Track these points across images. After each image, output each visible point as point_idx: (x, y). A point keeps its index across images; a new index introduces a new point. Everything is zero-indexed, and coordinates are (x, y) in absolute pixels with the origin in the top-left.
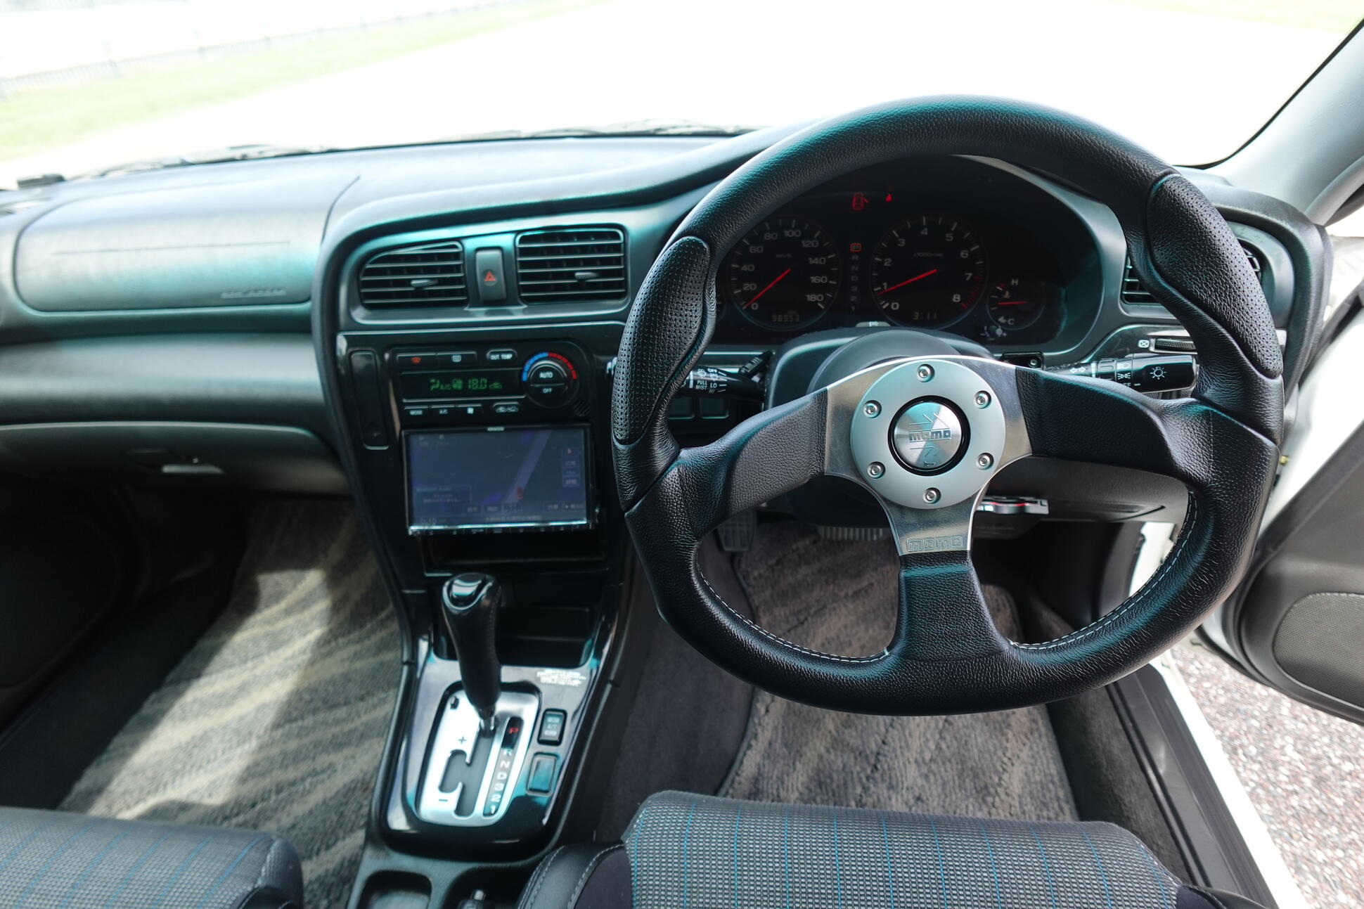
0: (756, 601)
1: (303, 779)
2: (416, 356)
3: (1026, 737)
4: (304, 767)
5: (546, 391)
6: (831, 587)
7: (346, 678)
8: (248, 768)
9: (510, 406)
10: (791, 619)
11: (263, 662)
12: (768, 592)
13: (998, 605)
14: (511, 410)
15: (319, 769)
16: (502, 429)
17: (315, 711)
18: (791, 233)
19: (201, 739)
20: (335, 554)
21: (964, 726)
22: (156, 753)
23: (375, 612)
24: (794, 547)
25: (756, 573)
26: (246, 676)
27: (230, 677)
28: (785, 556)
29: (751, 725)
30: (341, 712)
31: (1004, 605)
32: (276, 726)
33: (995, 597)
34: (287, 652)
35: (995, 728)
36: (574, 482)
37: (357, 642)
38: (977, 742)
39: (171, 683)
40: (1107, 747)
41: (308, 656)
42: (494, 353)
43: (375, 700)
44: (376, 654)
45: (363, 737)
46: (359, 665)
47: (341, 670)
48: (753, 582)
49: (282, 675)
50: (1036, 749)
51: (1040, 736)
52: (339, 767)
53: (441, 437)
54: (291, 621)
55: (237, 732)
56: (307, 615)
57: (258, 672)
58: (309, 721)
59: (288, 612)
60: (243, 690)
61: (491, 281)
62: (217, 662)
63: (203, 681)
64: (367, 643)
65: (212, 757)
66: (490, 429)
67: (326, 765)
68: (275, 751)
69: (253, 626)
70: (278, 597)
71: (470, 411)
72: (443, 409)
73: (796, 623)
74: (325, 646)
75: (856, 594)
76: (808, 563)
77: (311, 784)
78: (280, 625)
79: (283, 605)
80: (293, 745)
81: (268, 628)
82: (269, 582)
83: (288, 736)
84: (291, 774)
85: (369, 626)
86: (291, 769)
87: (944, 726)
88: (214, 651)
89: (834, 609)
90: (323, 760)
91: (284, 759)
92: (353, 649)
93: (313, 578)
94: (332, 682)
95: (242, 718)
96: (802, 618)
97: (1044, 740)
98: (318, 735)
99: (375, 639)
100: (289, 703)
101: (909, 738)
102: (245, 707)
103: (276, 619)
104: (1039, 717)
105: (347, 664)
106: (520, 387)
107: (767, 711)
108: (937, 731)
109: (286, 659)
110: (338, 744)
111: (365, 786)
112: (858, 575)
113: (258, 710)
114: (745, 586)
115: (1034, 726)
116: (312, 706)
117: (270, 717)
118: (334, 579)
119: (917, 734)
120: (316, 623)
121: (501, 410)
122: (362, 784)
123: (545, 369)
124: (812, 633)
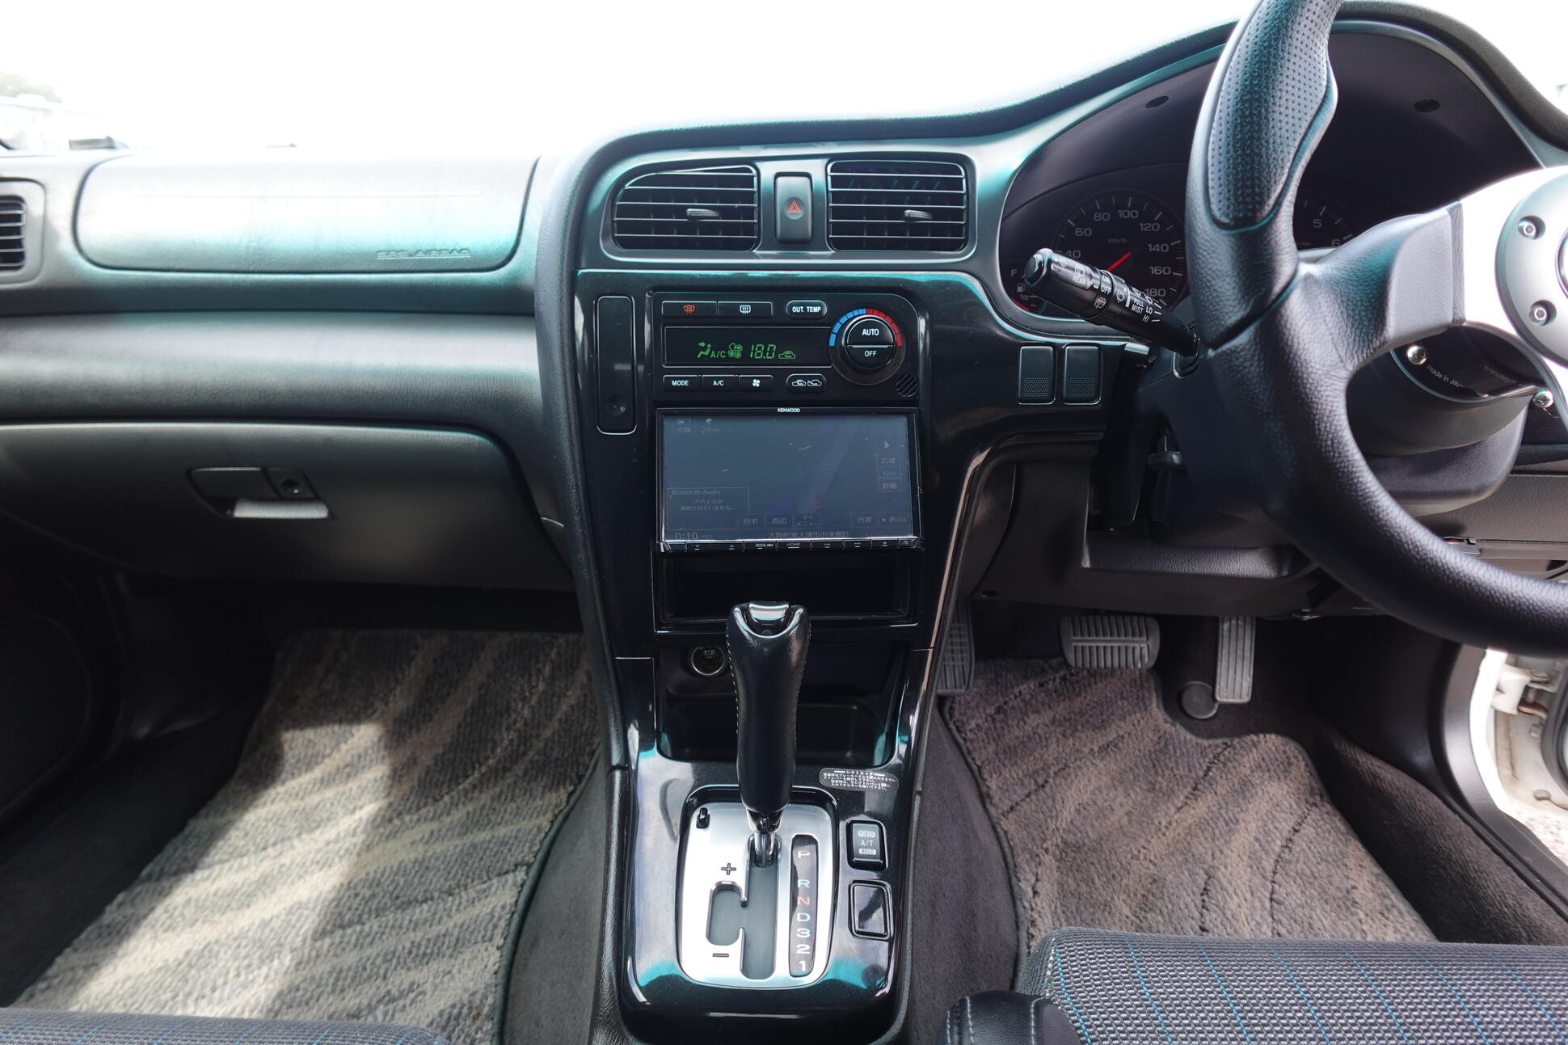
0: (979, 758)
1: (371, 1009)
2: (689, 305)
3: (1383, 914)
4: (369, 992)
5: (869, 354)
6: (1071, 741)
7: (422, 866)
8: (280, 994)
9: (811, 378)
10: (1026, 782)
11: (292, 847)
12: (991, 748)
13: (1288, 757)
14: (811, 383)
15: (395, 992)
16: (797, 410)
17: (379, 912)
18: (1126, 214)
19: (200, 956)
20: (400, 701)
21: (1299, 906)
22: (128, 978)
23: (455, 780)
24: (1016, 691)
25: (973, 724)
26: (266, 866)
27: (241, 868)
28: (1005, 703)
29: (1021, 910)
30: (422, 912)
31: (1296, 757)
32: (321, 934)
33: (1282, 748)
34: (330, 833)
35: (1339, 906)
36: (894, 486)
37: (432, 819)
38: (1324, 926)
39: (149, 877)
40: (1519, 911)
41: (361, 837)
42: (798, 305)
43: (472, 893)
44: (463, 834)
45: (459, 944)
46: (439, 848)
47: (412, 857)
48: (970, 736)
49: (324, 864)
50: (1403, 930)
51: (1400, 913)
52: (428, 987)
53: (709, 420)
54: (329, 793)
55: (259, 943)
56: (353, 785)
57: (286, 860)
58: (372, 925)
59: (326, 782)
60: (265, 884)
61: (795, 214)
62: (221, 848)
63: (199, 875)
64: (447, 820)
65: (220, 981)
66: (781, 410)
67: (405, 986)
68: (322, 968)
69: (273, 802)
70: (309, 763)
71: (756, 383)
72: (718, 379)
73: (1033, 787)
74: (386, 824)
75: (1104, 749)
76: (1037, 712)
77: (385, 1014)
78: (315, 799)
79: (317, 773)
80: (351, 958)
81: (295, 804)
82: (296, 742)
83: (342, 947)
84: (351, 1001)
85: (447, 798)
86: (350, 994)
87: (1272, 906)
88: (215, 835)
89: (1080, 768)
90: (400, 979)
91: (337, 979)
92: (426, 828)
93: (366, 735)
94: (401, 870)
95: (265, 924)
96: (1041, 781)
97: (1408, 918)
98: (389, 943)
99: (458, 815)
100: (338, 901)
101: (1234, 922)
102: (267, 909)
103: (308, 792)
104: (1388, 890)
105: (421, 848)
106: (825, 354)
107: (1035, 893)
108: (1266, 913)
109: (328, 843)
110: (421, 956)
111: (474, 1013)
112: (1102, 726)
113: (290, 912)
114: (961, 741)
115: (1387, 902)
116: (374, 904)
117: (309, 922)
118: (397, 734)
119: (1243, 918)
120: (367, 796)
121: (799, 383)
122: (470, 1008)
123: (868, 325)
124: (1059, 798)
